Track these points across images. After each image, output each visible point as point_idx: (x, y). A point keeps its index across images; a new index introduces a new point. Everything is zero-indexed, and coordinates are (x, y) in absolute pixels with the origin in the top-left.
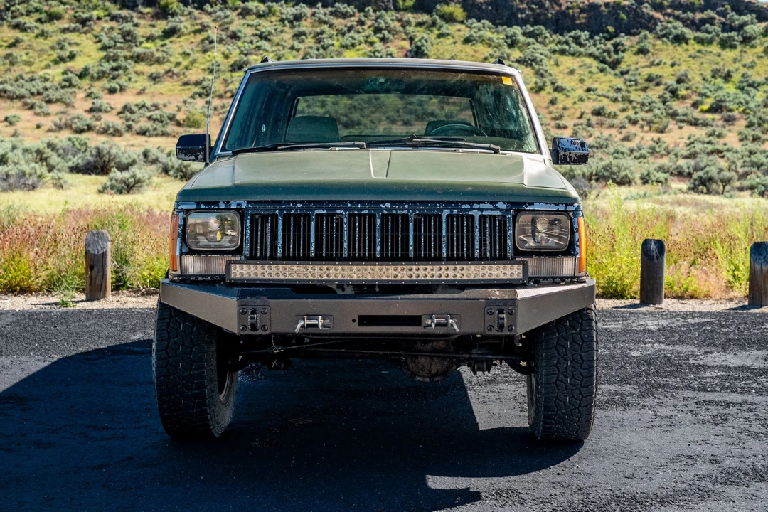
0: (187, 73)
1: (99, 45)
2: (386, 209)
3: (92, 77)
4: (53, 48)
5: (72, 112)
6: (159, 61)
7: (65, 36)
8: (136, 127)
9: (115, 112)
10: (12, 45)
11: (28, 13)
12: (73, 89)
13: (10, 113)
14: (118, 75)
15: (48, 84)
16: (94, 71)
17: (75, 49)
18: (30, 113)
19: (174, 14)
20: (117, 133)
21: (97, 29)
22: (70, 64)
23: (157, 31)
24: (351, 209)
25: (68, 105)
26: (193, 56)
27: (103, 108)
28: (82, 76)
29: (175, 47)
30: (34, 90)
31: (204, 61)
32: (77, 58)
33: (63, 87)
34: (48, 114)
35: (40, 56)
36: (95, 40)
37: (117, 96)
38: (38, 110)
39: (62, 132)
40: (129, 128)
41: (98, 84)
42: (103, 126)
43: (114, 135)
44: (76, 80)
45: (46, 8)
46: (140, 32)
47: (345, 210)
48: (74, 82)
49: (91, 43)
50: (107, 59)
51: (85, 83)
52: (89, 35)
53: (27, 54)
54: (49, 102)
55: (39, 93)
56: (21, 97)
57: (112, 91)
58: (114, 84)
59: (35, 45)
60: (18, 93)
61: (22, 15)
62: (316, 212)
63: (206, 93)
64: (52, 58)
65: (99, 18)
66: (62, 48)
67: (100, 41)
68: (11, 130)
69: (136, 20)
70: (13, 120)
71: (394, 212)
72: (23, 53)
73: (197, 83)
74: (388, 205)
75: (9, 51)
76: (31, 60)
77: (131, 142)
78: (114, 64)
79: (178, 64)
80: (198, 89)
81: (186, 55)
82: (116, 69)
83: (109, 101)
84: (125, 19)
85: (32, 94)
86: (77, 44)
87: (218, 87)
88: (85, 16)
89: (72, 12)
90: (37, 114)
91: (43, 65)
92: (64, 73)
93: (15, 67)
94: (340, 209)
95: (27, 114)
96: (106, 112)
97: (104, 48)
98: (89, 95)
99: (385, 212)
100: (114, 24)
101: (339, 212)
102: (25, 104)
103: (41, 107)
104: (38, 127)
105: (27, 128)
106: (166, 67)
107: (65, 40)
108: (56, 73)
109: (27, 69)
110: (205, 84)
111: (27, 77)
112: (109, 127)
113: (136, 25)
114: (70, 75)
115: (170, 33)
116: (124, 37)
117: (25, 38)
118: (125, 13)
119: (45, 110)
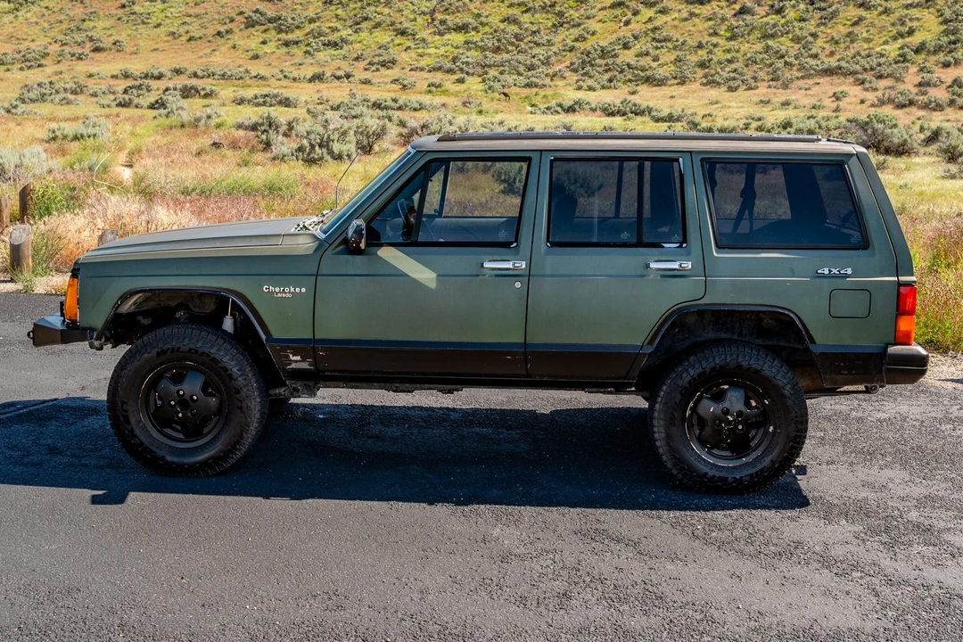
1: (940, 19)
3: (929, 51)
4: (893, 24)
5: (901, 87)
7: (909, 12)
9: (944, 86)
10: (856, 24)
12: (907, 64)
13: (838, 89)
14: (955, 49)
15: (882, 60)
16: (931, 46)
17: (915, 24)
18: (860, 87)
20: (939, 107)
22: (908, 40)
25: (898, 80)
27: (933, 81)
28: (917, 51)
30: (867, 66)
32: (917, 33)
33: (896, 63)
34: (876, 90)
35: (880, 32)
36: (937, 14)
37: (949, 70)
38: (867, 85)
39: (884, 107)
40: (952, 103)
41: (933, 58)
42: (926, 100)
43: (935, 110)
44: (911, 55)
48: (908, 57)
49: (933, 17)
50: (946, 33)
51: (920, 58)
52: (931, 10)
53: (868, 31)
54: (880, 77)
55: (872, 69)
56: (854, 73)
57: (946, 65)
58: (949, 58)
59: (876, 22)
60: (852, 69)
64: (891, 34)
66: (903, 24)
67: (942, 15)
68: (835, 105)
70: (840, 96)
72: (864, 31)
75: (851, 29)
76: (871, 37)
77: (948, 118)
78: (952, 38)
82: (954, 43)
83: (941, 75)
85: (865, 70)
86: (918, 19)
90: (866, 90)
91: (881, 41)
92: (902, 48)
93: (855, 45)
95: (855, 90)
96: (935, 86)
97: (946, 22)
98: (921, 70)
102: (857, 80)
103: (870, 82)
104: (862, 102)
105: (851, 103)
107: (906, 16)
108: (892, 49)
109: (866, 46)
111: (863, 53)
112: (931, 102)
114: (906, 50)
117: (868, 16)
119: (874, 85)
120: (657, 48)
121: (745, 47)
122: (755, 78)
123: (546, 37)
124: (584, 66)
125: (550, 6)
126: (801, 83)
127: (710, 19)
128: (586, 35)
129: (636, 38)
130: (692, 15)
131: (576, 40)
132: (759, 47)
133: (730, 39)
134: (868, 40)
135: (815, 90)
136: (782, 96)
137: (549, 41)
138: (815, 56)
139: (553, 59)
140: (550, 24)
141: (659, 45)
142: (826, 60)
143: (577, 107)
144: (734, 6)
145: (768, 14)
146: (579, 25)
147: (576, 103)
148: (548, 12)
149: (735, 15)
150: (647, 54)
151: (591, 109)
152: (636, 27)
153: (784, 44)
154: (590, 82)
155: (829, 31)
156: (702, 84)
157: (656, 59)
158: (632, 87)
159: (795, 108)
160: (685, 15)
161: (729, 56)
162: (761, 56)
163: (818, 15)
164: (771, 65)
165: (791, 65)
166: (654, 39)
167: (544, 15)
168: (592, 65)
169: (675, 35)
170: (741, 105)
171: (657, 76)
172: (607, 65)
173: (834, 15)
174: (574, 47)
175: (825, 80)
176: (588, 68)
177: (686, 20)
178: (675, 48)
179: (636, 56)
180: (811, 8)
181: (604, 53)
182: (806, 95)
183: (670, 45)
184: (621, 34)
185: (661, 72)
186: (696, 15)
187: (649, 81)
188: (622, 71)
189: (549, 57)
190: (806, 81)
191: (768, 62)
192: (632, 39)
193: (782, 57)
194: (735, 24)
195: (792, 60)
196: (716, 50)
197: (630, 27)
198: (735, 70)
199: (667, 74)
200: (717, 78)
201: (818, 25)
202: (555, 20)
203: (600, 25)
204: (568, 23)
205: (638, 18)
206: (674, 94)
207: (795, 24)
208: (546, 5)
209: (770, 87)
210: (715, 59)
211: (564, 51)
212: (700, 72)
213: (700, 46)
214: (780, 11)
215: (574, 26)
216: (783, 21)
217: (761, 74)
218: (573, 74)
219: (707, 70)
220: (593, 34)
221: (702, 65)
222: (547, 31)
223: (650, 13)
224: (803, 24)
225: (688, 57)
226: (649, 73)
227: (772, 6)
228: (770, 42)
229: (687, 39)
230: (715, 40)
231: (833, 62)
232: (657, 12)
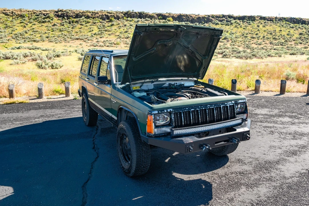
0: (116, 33)
2: (209, 107)
3: (97, 35)
6: (110, 31)
8: (106, 45)
9: (102, 42)
10: (80, 28)
11: (83, 22)
13: (81, 43)
15: (88, 36)
16: (97, 33)
17: (93, 29)
18: (84, 42)
19: (113, 21)
20: (103, 46)
21: (97, 25)
22: (92, 32)
23: (109, 25)
24: (200, 108)
25: (92, 41)
26: (117, 30)
27: (99, 41)
28: (94, 34)
29: (114, 28)
31: (119, 31)
32: (94, 31)
33: (91, 37)
38: (86, 42)
39: (92, 47)
42: (100, 45)
44: (94, 35)
45: (87, 21)
46: (106, 25)
47: (199, 108)
48: (93, 36)
49: (96, 28)
50: (100, 31)
51: (95, 36)
54: (89, 40)
55: (86, 38)
56: (83, 39)
57: (101, 38)
58: (101, 36)
59: (85, 28)
61: (82, 22)
62: (191, 110)
63: (120, 37)
64: (89, 31)
65: (98, 22)
66: (90, 29)
67: (98, 27)
68: (81, 46)
69: (105, 23)
70: (82, 44)
71: (210, 107)
72: (83, 30)
73: (118, 36)
74: (209, 106)
75: (80, 30)
78: (101, 32)
79: (114, 32)
80: (118, 37)
81: (116, 30)
82: (102, 33)
83: (101, 40)
84: (103, 22)
86: (94, 28)
87: (122, 36)
88: (95, 22)
89: (92, 21)
90: (86, 43)
91: (87, 32)
92: (91, 34)
93: (81, 33)
94: (197, 108)
95: (84, 43)
97: (99, 29)
98: (96, 39)
99: (208, 108)
100: (101, 23)
101: (197, 109)
102: (84, 41)
104: (87, 45)
105: (84, 46)
106: (112, 32)
107: (91, 27)
108: (89, 34)
109: (84, 33)
110: (120, 36)
111: (84, 35)
113: (105, 24)
114: (92, 34)
115: (112, 25)
116: (103, 26)
117: (83, 27)
118: (103, 21)
119: (88, 42)
120: (35, 33)
121: (57, 33)
122: (61, 40)
123: (3, 30)
124: (16, 37)
125: (3, 22)
126: (72, 41)
127: (47, 27)
128: (15, 30)
129: (29, 31)
130: (42, 25)
131: (12, 31)
132: (60, 33)
133: (52, 31)
134: (84, 32)
135: (75, 43)
136: (68, 44)
137: (4, 31)
138: (73, 36)
139: (7, 36)
140: (4, 27)
141: (35, 32)
142: (76, 36)
143: (20, 48)
144: (52, 24)
145: (60, 26)
146: (12, 27)
147: (20, 47)
148: (2, 24)
149: (53, 26)
150: (33, 35)
151: (25, 48)
152: (28, 28)
153: (65, 33)
154: (20, 42)
155: (75, 30)
156: (49, 42)
157: (35, 36)
158: (31, 42)
159: (73, 47)
160: (40, 26)
161: (53, 35)
162: (61, 35)
163: (72, 26)
164: (64, 38)
165: (68, 37)
166: (33, 31)
167: (2, 25)
168: (18, 37)
169: (39, 30)
170: (60, 47)
171: (37, 40)
172: (22, 37)
173: (76, 26)
174: (12, 33)
175: (77, 41)
176: (18, 38)
177: (41, 27)
178: (39, 33)
179: (30, 35)
180: (70, 25)
181: (21, 34)
182: (74, 44)
183: (38, 32)
184: (24, 30)
185: (37, 39)
186: (43, 26)
187: (34, 41)
188: (27, 39)
189: (6, 35)
190: (73, 41)
191: (63, 37)
192: (28, 31)
193: (66, 36)
194: (53, 28)
195: (68, 36)
196: (50, 34)
197: (26, 28)
198: (56, 39)
199: (39, 40)
200: (52, 40)
201: (72, 29)
202: (5, 26)
203: (18, 27)
204: (9, 27)
205: (28, 26)
206: (43, 44)
207: (67, 28)
208: (1, 22)
209: (65, 42)
210: (50, 36)
211: (10, 34)
212: (47, 39)
213: (46, 33)
214: (63, 25)
215: (10, 27)
216: (64, 27)
217: (62, 40)
218: (14, 39)
219: (49, 39)
220: (17, 29)
221: (47, 37)
222: (3, 29)
223: (31, 25)
224: (69, 28)
225: (43, 36)
226: (34, 39)
227: (61, 24)
228: (62, 32)
229: (42, 31)
230: (49, 31)
231: (77, 37)
232: (32, 25)
